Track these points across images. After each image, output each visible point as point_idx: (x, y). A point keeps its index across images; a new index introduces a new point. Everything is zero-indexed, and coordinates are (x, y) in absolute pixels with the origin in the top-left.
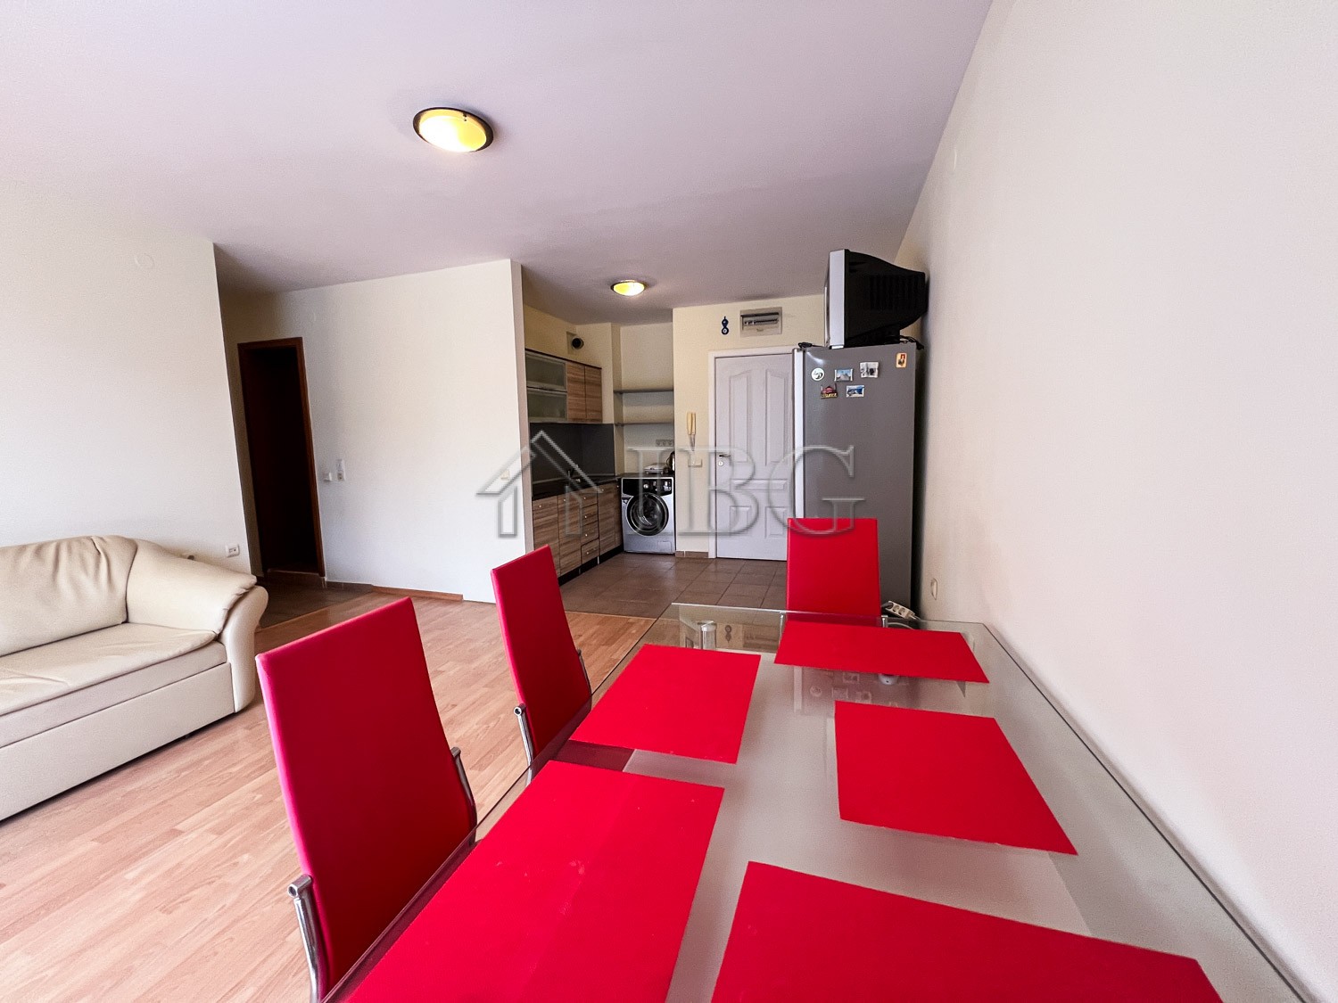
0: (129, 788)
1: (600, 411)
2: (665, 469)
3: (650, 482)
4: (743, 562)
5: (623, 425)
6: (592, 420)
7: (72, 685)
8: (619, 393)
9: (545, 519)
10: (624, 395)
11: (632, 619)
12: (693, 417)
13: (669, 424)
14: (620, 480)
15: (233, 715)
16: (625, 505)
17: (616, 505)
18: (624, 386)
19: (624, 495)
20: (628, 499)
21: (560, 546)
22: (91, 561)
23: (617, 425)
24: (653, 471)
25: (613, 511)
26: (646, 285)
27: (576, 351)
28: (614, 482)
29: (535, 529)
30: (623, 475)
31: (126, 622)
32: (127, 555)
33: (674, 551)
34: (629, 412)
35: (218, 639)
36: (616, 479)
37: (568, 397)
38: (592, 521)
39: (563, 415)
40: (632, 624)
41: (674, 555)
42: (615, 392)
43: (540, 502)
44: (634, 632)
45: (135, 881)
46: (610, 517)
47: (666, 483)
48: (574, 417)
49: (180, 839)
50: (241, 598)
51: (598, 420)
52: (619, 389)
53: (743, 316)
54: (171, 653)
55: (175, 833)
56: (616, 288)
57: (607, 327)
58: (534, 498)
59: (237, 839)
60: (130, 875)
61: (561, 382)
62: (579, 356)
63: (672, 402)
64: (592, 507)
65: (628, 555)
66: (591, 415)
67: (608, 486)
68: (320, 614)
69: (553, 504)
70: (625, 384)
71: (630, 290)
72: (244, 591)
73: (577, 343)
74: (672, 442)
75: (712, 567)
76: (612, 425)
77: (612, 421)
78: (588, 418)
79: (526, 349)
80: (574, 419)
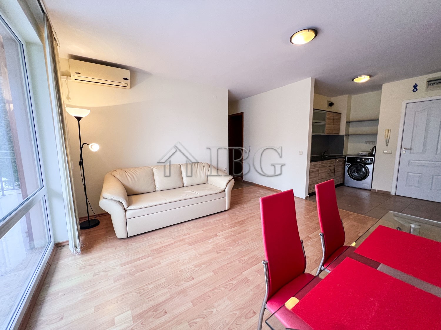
0: (208, 221)
1: (339, 130)
2: (369, 154)
3: (361, 159)
4: (413, 200)
5: (349, 135)
6: (335, 133)
7: (200, 195)
8: (348, 123)
9: (314, 169)
10: (350, 123)
11: (350, 213)
12: (389, 131)
13: (375, 134)
14: (346, 157)
15: (225, 211)
16: (347, 167)
17: (343, 167)
18: (351, 119)
19: (346, 163)
20: (349, 165)
21: (318, 180)
22: (202, 167)
23: (346, 135)
24: (362, 154)
25: (341, 169)
26: (370, 76)
27: (330, 107)
28: (343, 158)
29: (310, 172)
30: (347, 155)
31: (207, 183)
32: (208, 167)
33: (370, 188)
34: (352, 129)
35: (224, 191)
36: (344, 157)
37: (327, 125)
38: (332, 172)
39: (323, 132)
40: (350, 215)
41: (370, 190)
42: (347, 122)
43: (313, 163)
44: (351, 218)
45: (211, 243)
46: (339, 171)
47: (370, 160)
48: (328, 132)
49: (218, 237)
50: (230, 181)
51: (337, 133)
52: (348, 121)
53: (429, 82)
54: (216, 192)
55: (216, 235)
56: (354, 80)
57: (346, 96)
58: (311, 162)
59: (229, 242)
60: (210, 242)
61: (324, 120)
62: (332, 109)
63: (378, 125)
64: (332, 167)
65: (346, 187)
66: (335, 132)
67: (340, 159)
68: (242, 189)
69: (317, 164)
70: (352, 118)
71: (363, 79)
72: (230, 180)
73: (331, 104)
74: (375, 142)
75: (392, 199)
76: (344, 135)
77: (344, 134)
78: (334, 132)
79: (313, 109)
80: (328, 133)
